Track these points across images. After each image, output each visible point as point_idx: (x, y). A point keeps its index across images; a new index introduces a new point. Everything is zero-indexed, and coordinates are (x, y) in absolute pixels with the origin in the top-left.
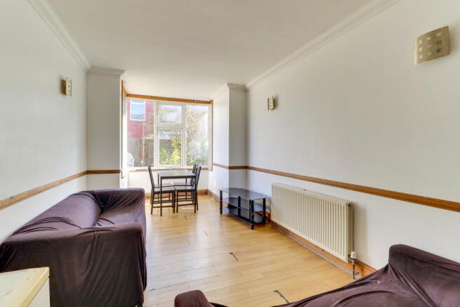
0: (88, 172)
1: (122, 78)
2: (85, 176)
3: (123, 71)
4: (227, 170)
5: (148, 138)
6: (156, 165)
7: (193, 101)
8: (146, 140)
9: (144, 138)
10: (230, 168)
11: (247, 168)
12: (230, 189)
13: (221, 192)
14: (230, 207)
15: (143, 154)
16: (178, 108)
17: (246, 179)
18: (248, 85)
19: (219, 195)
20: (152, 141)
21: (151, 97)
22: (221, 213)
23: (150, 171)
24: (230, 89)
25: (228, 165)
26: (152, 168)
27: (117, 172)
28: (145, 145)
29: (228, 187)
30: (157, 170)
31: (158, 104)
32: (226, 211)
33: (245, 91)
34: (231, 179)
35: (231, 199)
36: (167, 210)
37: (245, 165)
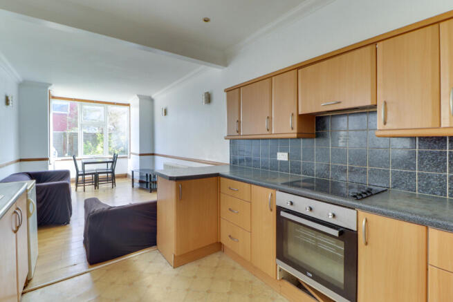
0: (21, 160)
1: (49, 88)
2: (18, 163)
3: (51, 85)
4: (138, 157)
5: (73, 131)
6: (81, 156)
7: (113, 104)
8: (71, 134)
9: (68, 132)
10: (140, 155)
11: (153, 154)
12: (140, 170)
13: (133, 172)
14: (141, 182)
15: (68, 147)
16: (101, 108)
17: (153, 162)
18: (153, 97)
19: (131, 174)
20: (76, 134)
21: (75, 100)
22: (133, 186)
23: (75, 160)
24: (140, 98)
25: (138, 153)
26: (76, 158)
27: (47, 159)
28: (69, 138)
29: (138, 168)
30: (81, 159)
31: (81, 105)
32: (137, 185)
33: (152, 100)
34: (141, 162)
35: (141, 177)
36: (89, 188)
37: (151, 152)
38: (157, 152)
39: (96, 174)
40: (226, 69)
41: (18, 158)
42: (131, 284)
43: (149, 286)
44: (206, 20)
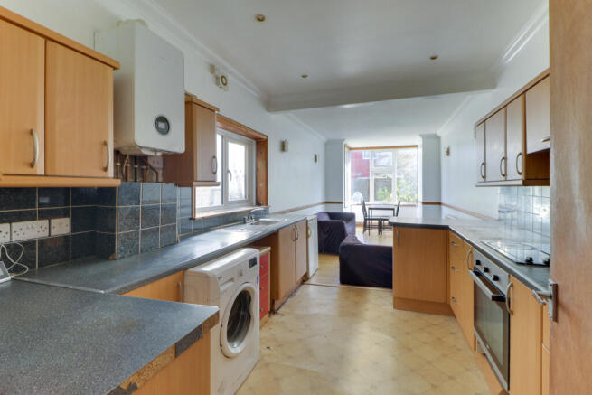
0: (327, 203)
1: (345, 142)
2: (324, 204)
4: (422, 205)
6: (372, 201)
10: (424, 203)
11: (440, 204)
16: (390, 153)
17: (440, 211)
18: (439, 133)
20: (369, 180)
24: (423, 138)
27: (342, 203)
30: (369, 205)
33: (438, 138)
36: (375, 232)
37: (437, 201)
38: (443, 202)
39: (380, 220)
40: (495, 91)
41: (325, 200)
42: (356, 303)
43: (367, 310)
44: (433, 58)
